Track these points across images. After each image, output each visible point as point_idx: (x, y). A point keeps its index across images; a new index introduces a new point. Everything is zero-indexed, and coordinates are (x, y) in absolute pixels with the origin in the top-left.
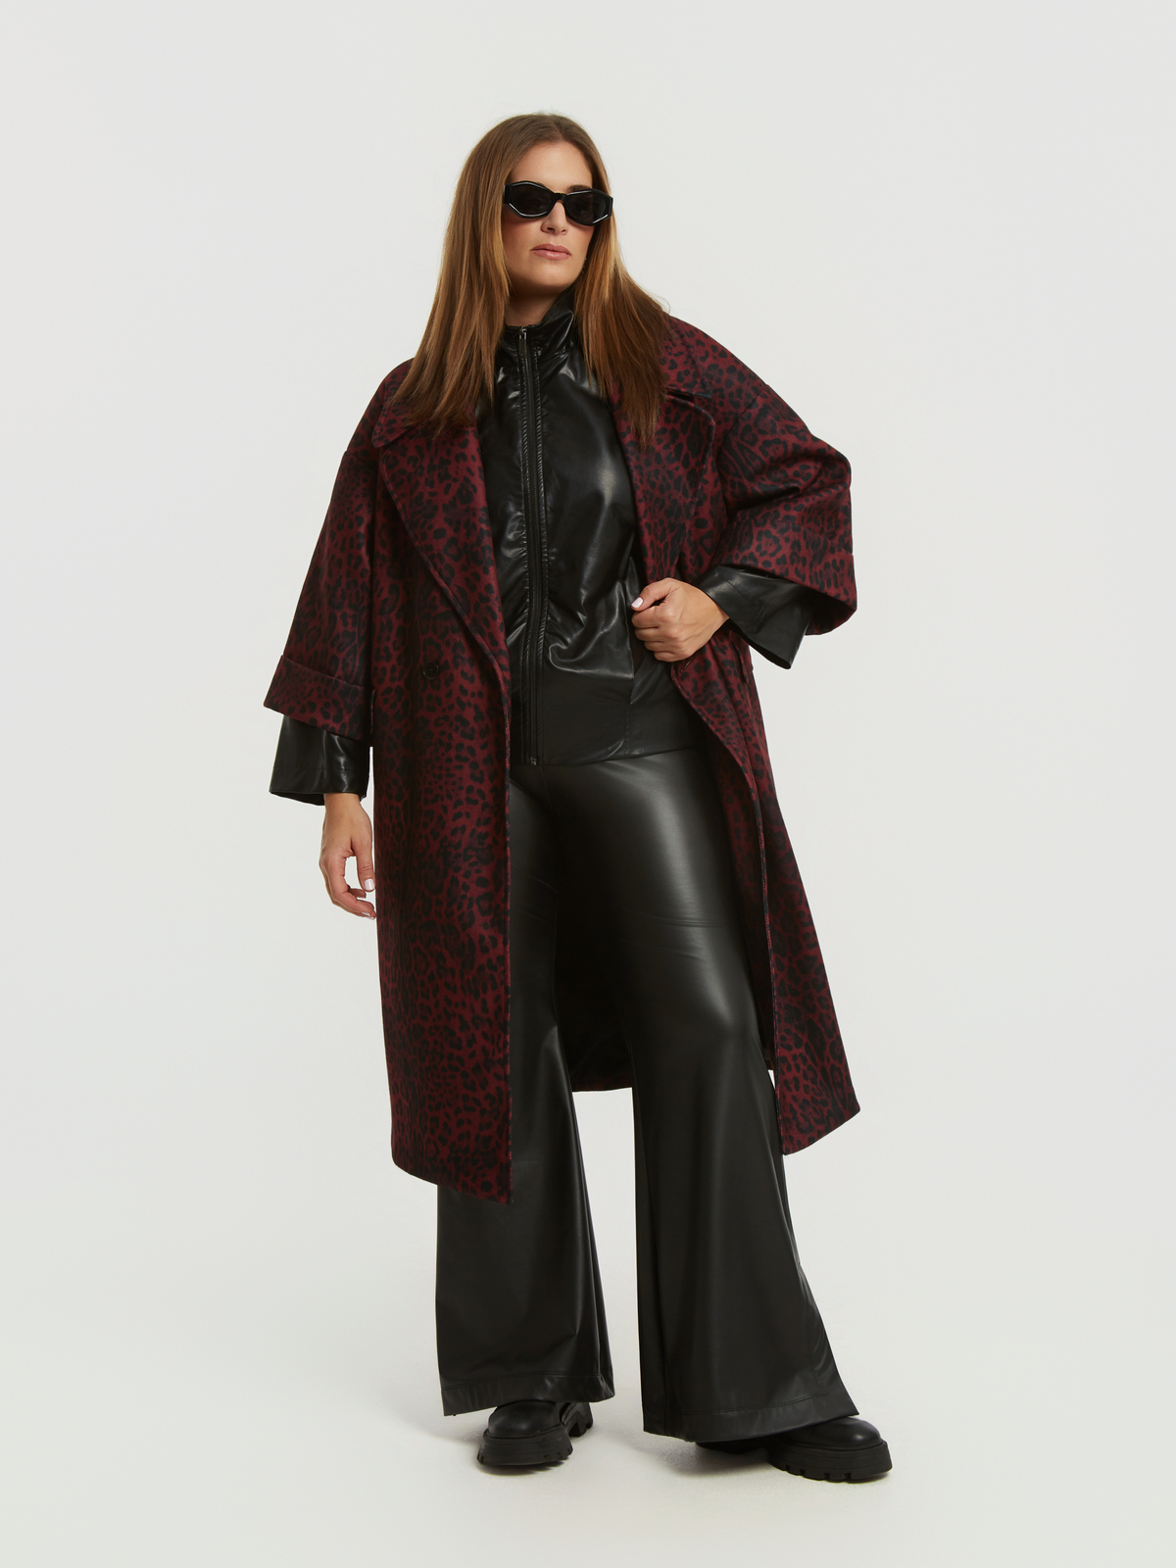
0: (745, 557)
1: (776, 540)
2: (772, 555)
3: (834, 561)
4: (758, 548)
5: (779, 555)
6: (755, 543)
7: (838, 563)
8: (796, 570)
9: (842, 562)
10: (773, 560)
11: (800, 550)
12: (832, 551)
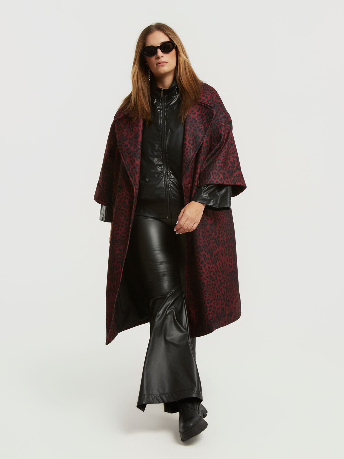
0: (210, 182)
1: (218, 174)
2: (218, 179)
3: (236, 175)
4: (213, 178)
5: (220, 178)
6: (212, 176)
7: (238, 175)
8: (226, 181)
9: (239, 174)
10: (218, 180)
11: (225, 175)
12: (235, 172)
